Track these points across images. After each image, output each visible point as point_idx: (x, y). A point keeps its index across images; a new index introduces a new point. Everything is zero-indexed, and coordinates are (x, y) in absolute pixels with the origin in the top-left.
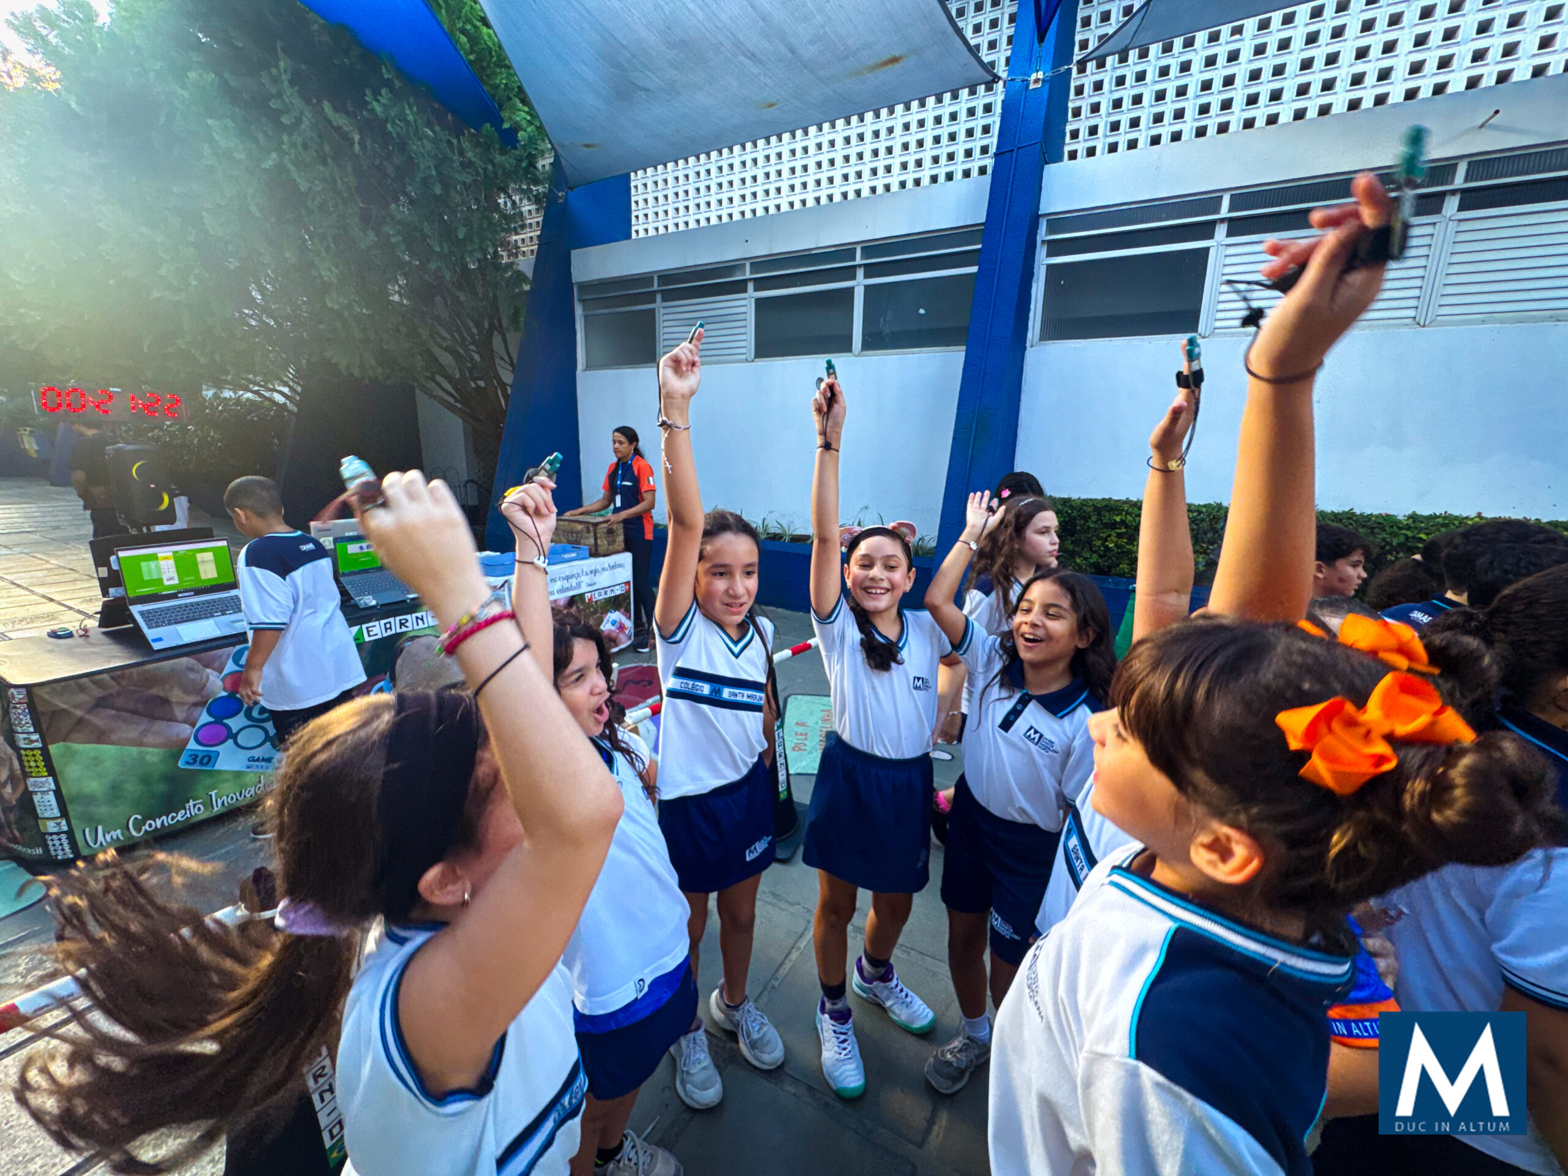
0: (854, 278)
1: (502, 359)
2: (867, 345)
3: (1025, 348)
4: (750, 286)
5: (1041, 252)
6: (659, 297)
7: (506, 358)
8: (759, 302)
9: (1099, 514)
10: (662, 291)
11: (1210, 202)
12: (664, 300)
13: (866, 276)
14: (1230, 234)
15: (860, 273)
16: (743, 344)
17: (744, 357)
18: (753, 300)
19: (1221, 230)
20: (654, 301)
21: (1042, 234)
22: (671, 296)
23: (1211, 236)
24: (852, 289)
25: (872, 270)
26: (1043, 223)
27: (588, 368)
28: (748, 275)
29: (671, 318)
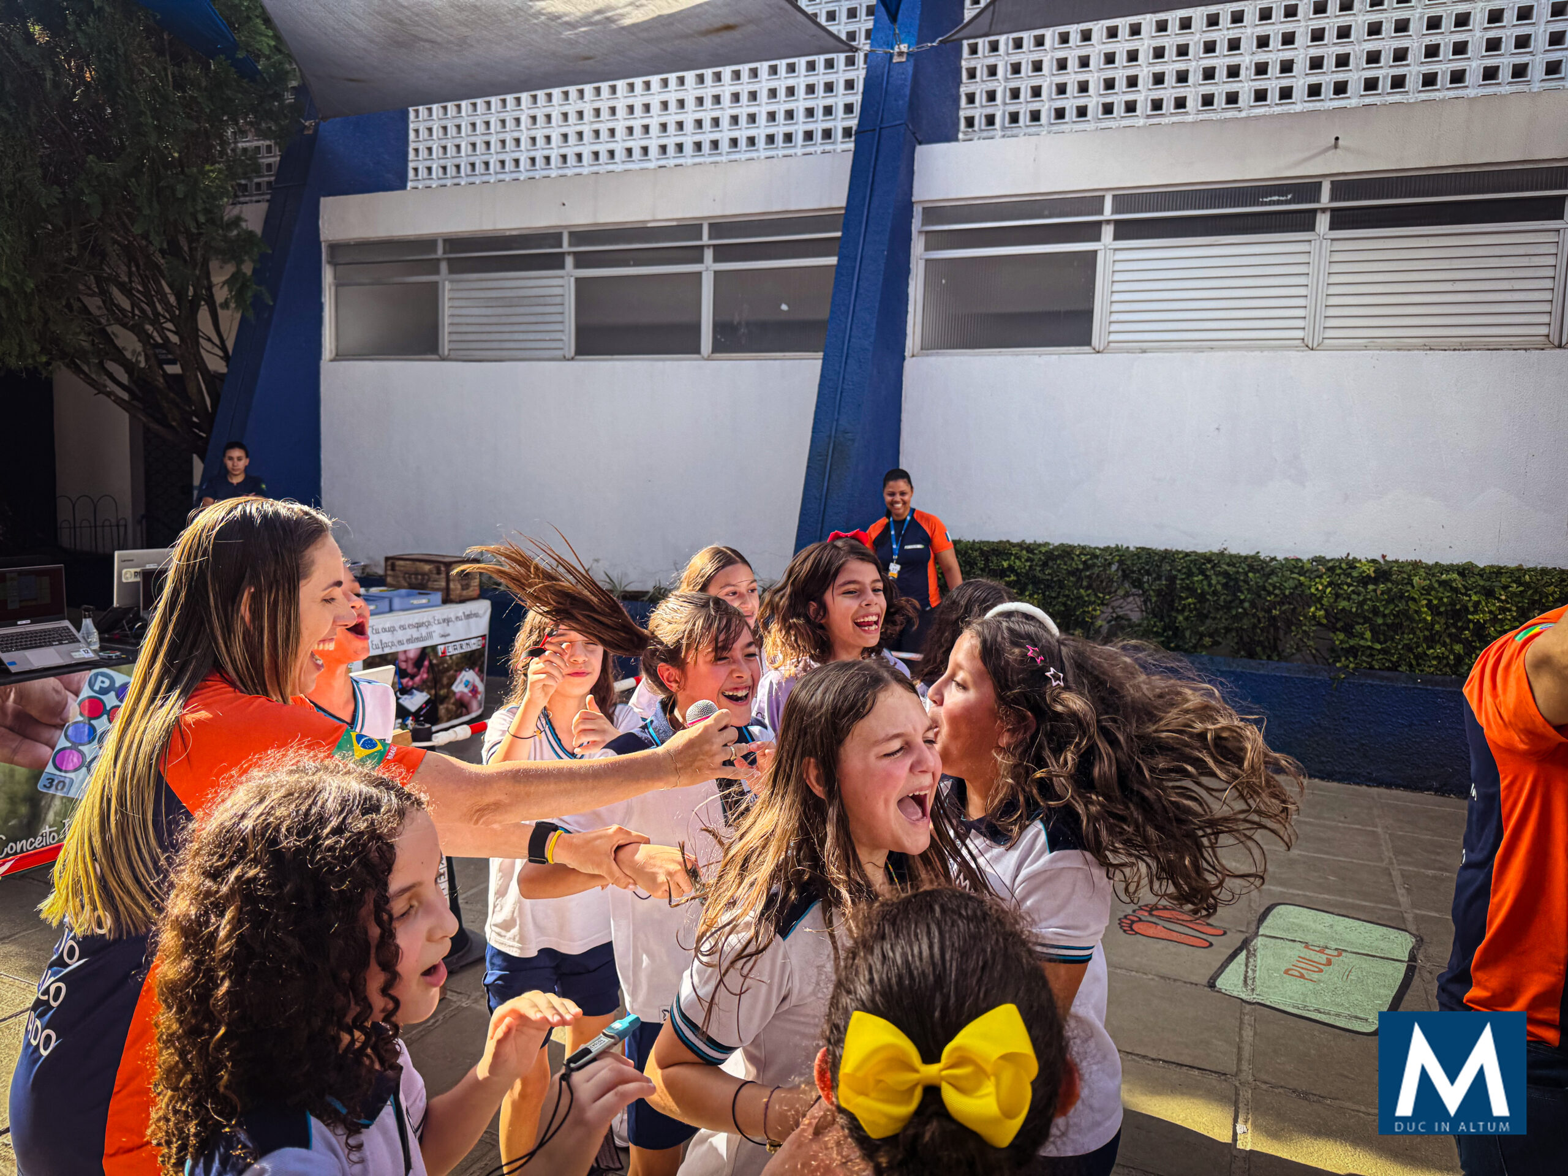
0: (700, 260)
1: (209, 340)
2: (718, 347)
3: (904, 358)
4: (569, 261)
5: (918, 246)
6: (444, 266)
7: (216, 340)
8: (579, 281)
9: (987, 560)
10: (449, 259)
11: (1094, 202)
12: (452, 271)
13: (716, 260)
14: (1116, 237)
15: (709, 254)
16: (558, 336)
17: (559, 353)
18: (572, 280)
19: (1108, 232)
20: (437, 272)
21: (916, 224)
22: (458, 267)
23: (1098, 239)
24: (700, 274)
25: (722, 252)
26: (917, 211)
27: (339, 357)
28: (566, 247)
29: (459, 296)
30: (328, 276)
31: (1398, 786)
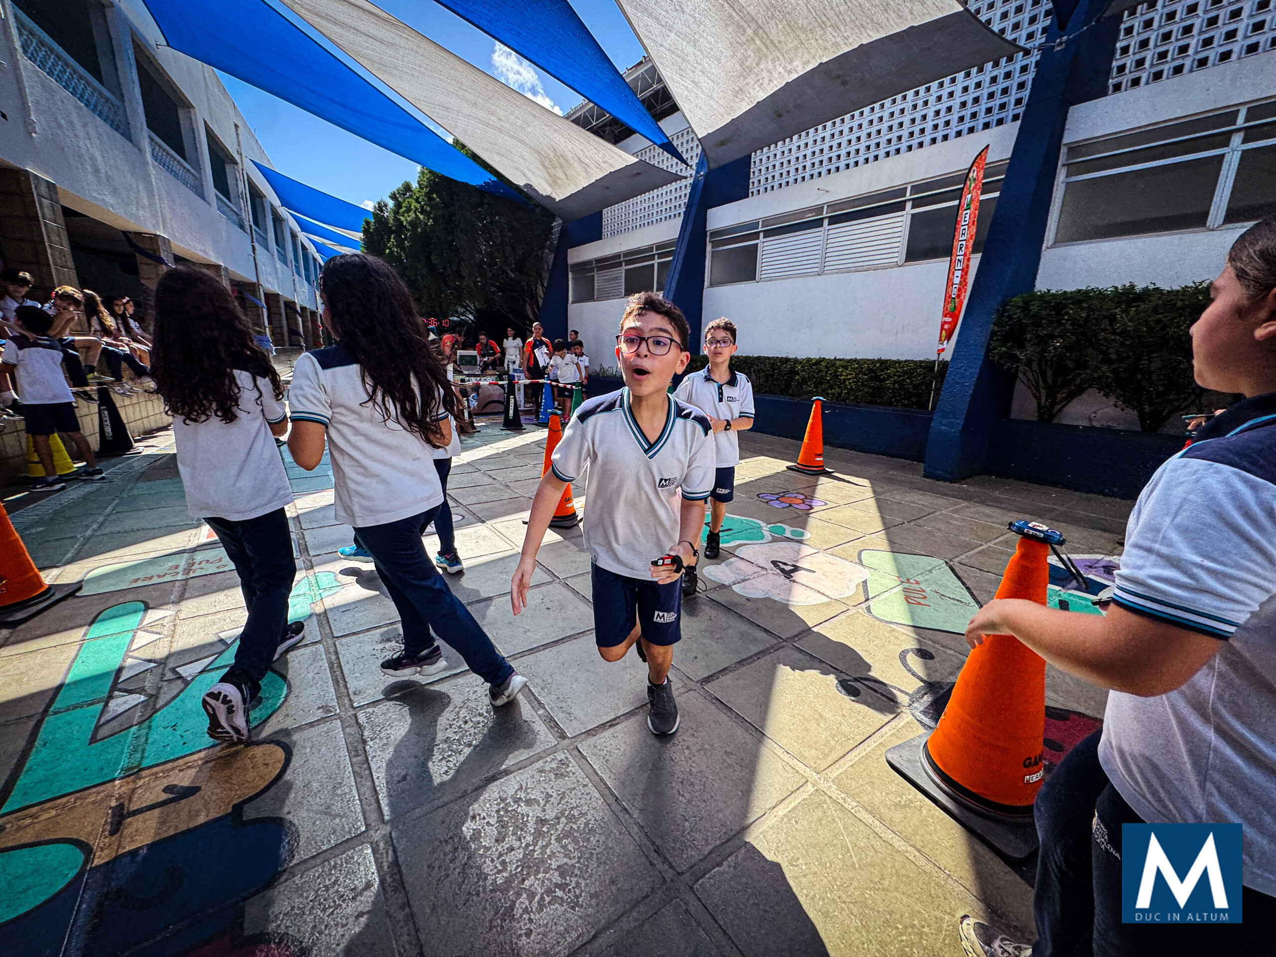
0: (654, 260)
3: (703, 290)
4: (623, 264)
5: (709, 247)
6: (596, 269)
8: (627, 270)
10: (597, 267)
11: (755, 224)
12: (598, 270)
13: (658, 258)
14: (764, 237)
15: (656, 257)
16: (622, 289)
17: (622, 295)
18: (624, 270)
19: (761, 236)
20: (594, 271)
21: (708, 239)
22: (600, 269)
23: (758, 238)
24: (653, 265)
25: (661, 256)
26: (708, 233)
27: (573, 302)
28: (622, 259)
29: (599, 279)
30: (570, 275)
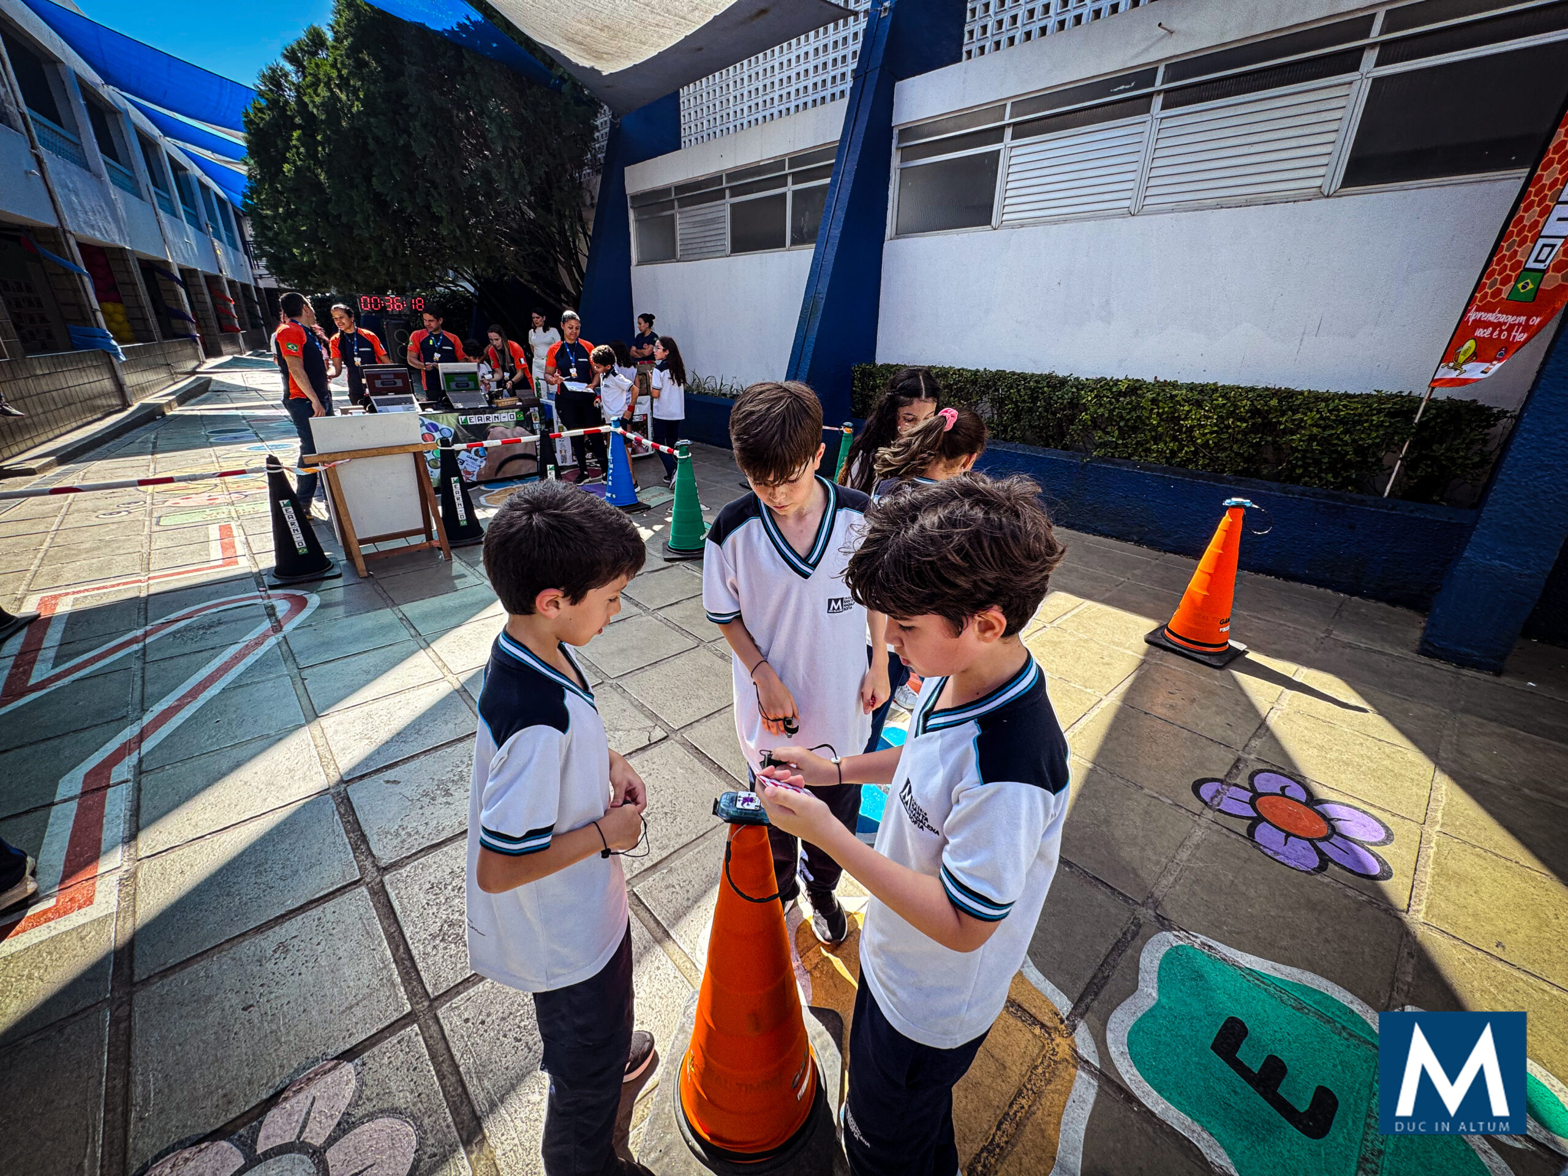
0: (785, 185)
2: (794, 241)
3: (883, 241)
4: (727, 193)
5: (896, 159)
6: (676, 204)
8: (732, 206)
10: (678, 199)
12: (680, 207)
13: (794, 183)
14: (1015, 137)
15: (790, 179)
16: (725, 241)
17: (725, 252)
18: (729, 206)
19: (1008, 133)
20: (673, 208)
21: (895, 143)
22: (684, 203)
24: (784, 195)
25: (798, 178)
26: (896, 132)
27: (639, 264)
28: (724, 185)
29: (684, 222)
30: (631, 215)
31: (1112, 537)
